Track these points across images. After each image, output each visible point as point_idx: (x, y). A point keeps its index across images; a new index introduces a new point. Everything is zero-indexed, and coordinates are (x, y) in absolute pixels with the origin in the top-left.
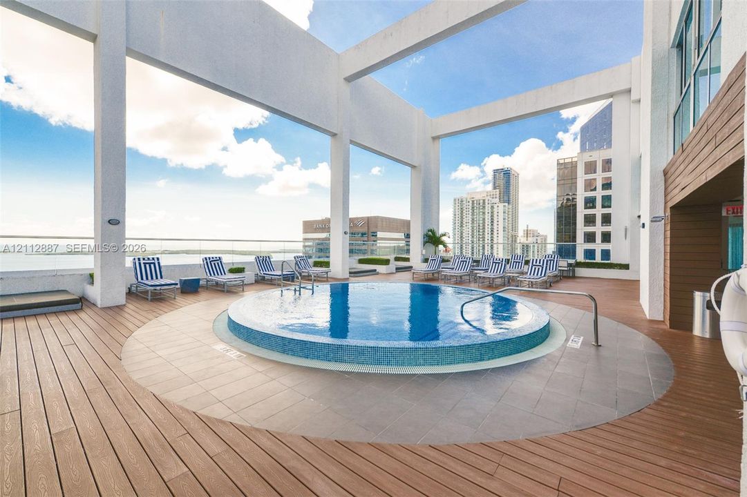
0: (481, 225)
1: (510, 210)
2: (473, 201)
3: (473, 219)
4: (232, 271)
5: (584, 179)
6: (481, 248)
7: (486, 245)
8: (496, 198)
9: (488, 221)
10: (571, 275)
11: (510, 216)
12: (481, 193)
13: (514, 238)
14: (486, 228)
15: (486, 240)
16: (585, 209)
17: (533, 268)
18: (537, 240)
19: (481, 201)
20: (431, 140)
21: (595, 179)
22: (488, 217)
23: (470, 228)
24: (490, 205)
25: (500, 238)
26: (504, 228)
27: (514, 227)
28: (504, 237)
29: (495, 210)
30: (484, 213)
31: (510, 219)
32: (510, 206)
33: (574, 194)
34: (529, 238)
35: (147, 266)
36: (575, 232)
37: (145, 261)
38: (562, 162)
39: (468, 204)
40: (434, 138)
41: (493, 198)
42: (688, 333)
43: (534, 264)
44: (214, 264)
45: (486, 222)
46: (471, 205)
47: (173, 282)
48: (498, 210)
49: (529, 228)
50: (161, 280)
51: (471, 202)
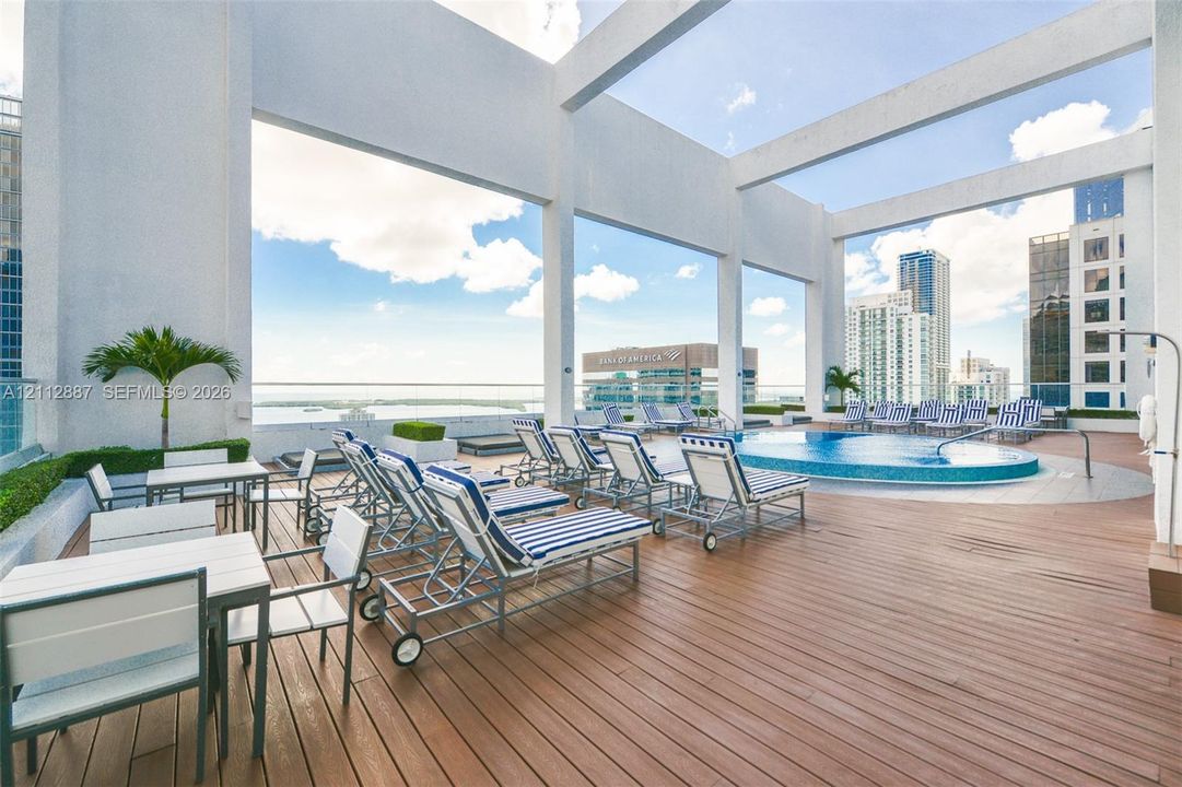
0: (878, 353)
1: (934, 325)
2: (863, 312)
3: (863, 343)
5: (1083, 270)
6: (879, 393)
7: (888, 388)
8: (906, 304)
9: (891, 346)
11: (934, 336)
12: (876, 296)
13: (943, 375)
14: (888, 358)
15: (888, 377)
16: (1087, 321)
18: (988, 377)
19: (879, 312)
20: (832, 242)
21: (1107, 269)
22: (891, 339)
23: (859, 358)
24: (895, 319)
25: (915, 375)
26: (923, 356)
27: (943, 353)
28: (922, 372)
29: (905, 326)
30: (883, 332)
31: (934, 341)
32: (935, 318)
33: (1063, 297)
34: (972, 373)
36: (1067, 362)
38: (1038, 241)
39: (853, 317)
40: (836, 240)
41: (900, 305)
45: (888, 347)
46: (858, 319)
48: (910, 325)
49: (973, 356)
51: (859, 314)
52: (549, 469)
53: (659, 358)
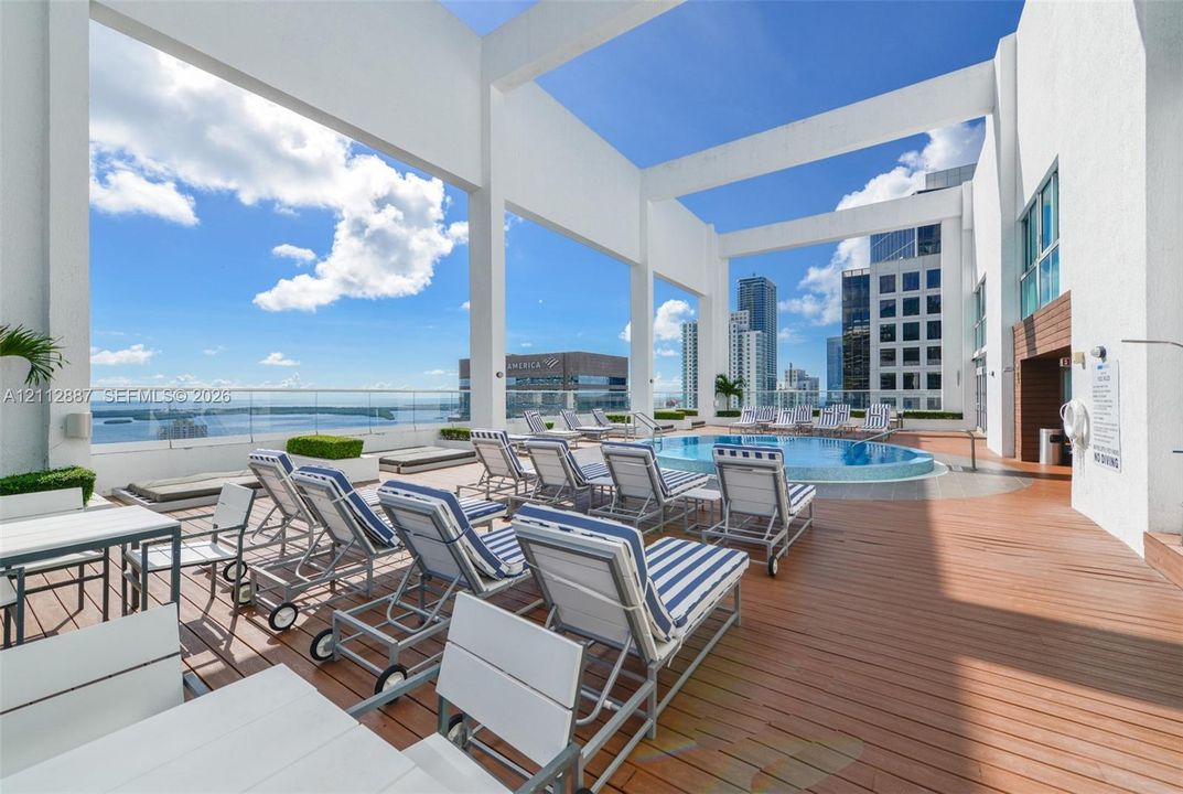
5: (879, 300)
13: (771, 383)
18: (805, 385)
20: (720, 260)
21: (894, 301)
26: (758, 367)
27: (772, 365)
28: (757, 381)
34: (793, 382)
36: (867, 374)
38: (850, 275)
42: (1038, 463)
48: (748, 340)
49: (793, 368)
52: (516, 486)
53: (538, 365)
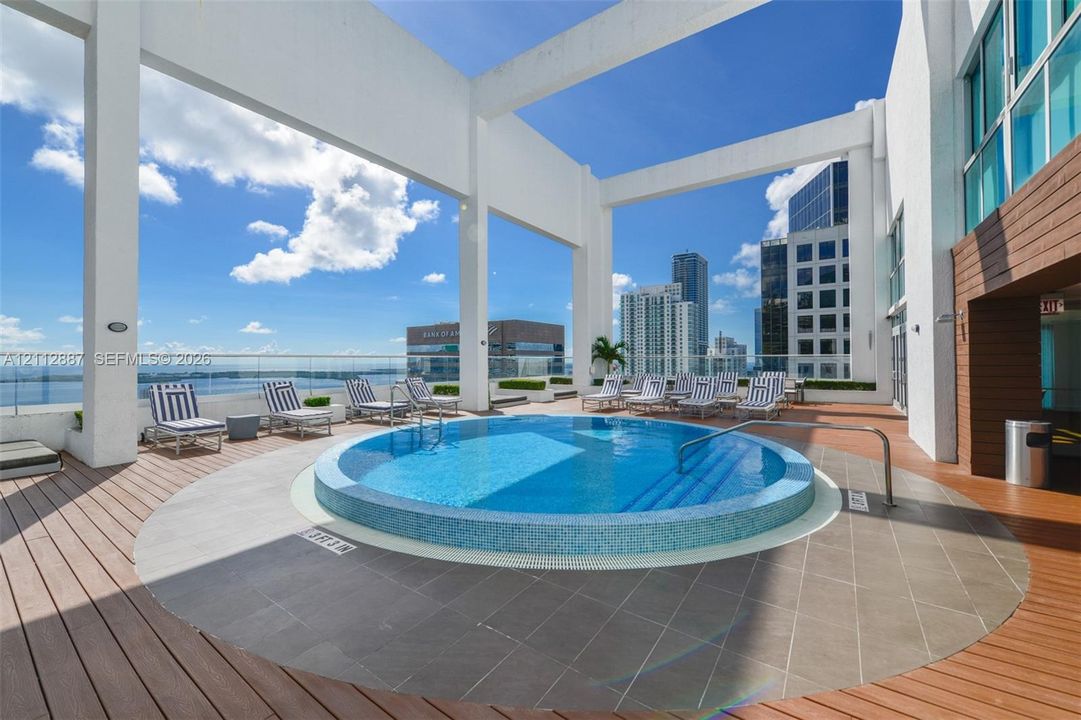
0: (659, 331)
1: (697, 311)
2: (647, 300)
3: (647, 324)
4: (309, 403)
5: (796, 268)
6: (659, 364)
8: (678, 294)
9: (668, 327)
10: (800, 399)
11: (698, 319)
12: (657, 288)
13: (703, 350)
14: (665, 336)
15: (667, 352)
16: (798, 309)
17: (755, 392)
18: (733, 351)
19: (659, 298)
20: (600, 208)
21: (811, 269)
22: (667, 321)
23: (644, 336)
24: (670, 305)
25: (684, 350)
26: (690, 335)
27: (703, 334)
28: (689, 348)
29: (677, 311)
30: (662, 315)
31: (697, 323)
32: (697, 306)
34: (723, 349)
35: (173, 397)
36: (786, 340)
37: (168, 391)
38: (767, 245)
39: (640, 302)
40: (605, 208)
41: (674, 294)
42: (1002, 481)
43: (756, 384)
44: (283, 393)
46: (644, 303)
47: (217, 423)
50: (196, 420)
51: (644, 300)
